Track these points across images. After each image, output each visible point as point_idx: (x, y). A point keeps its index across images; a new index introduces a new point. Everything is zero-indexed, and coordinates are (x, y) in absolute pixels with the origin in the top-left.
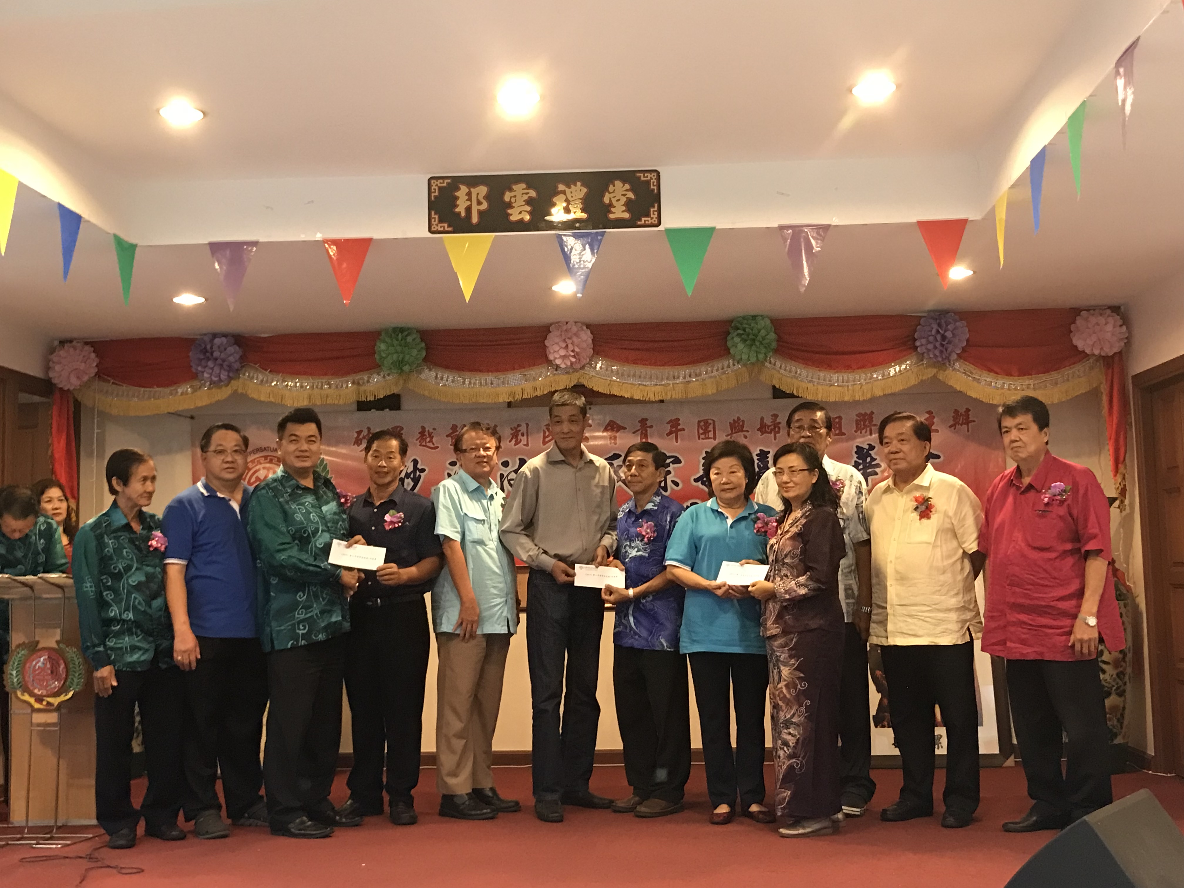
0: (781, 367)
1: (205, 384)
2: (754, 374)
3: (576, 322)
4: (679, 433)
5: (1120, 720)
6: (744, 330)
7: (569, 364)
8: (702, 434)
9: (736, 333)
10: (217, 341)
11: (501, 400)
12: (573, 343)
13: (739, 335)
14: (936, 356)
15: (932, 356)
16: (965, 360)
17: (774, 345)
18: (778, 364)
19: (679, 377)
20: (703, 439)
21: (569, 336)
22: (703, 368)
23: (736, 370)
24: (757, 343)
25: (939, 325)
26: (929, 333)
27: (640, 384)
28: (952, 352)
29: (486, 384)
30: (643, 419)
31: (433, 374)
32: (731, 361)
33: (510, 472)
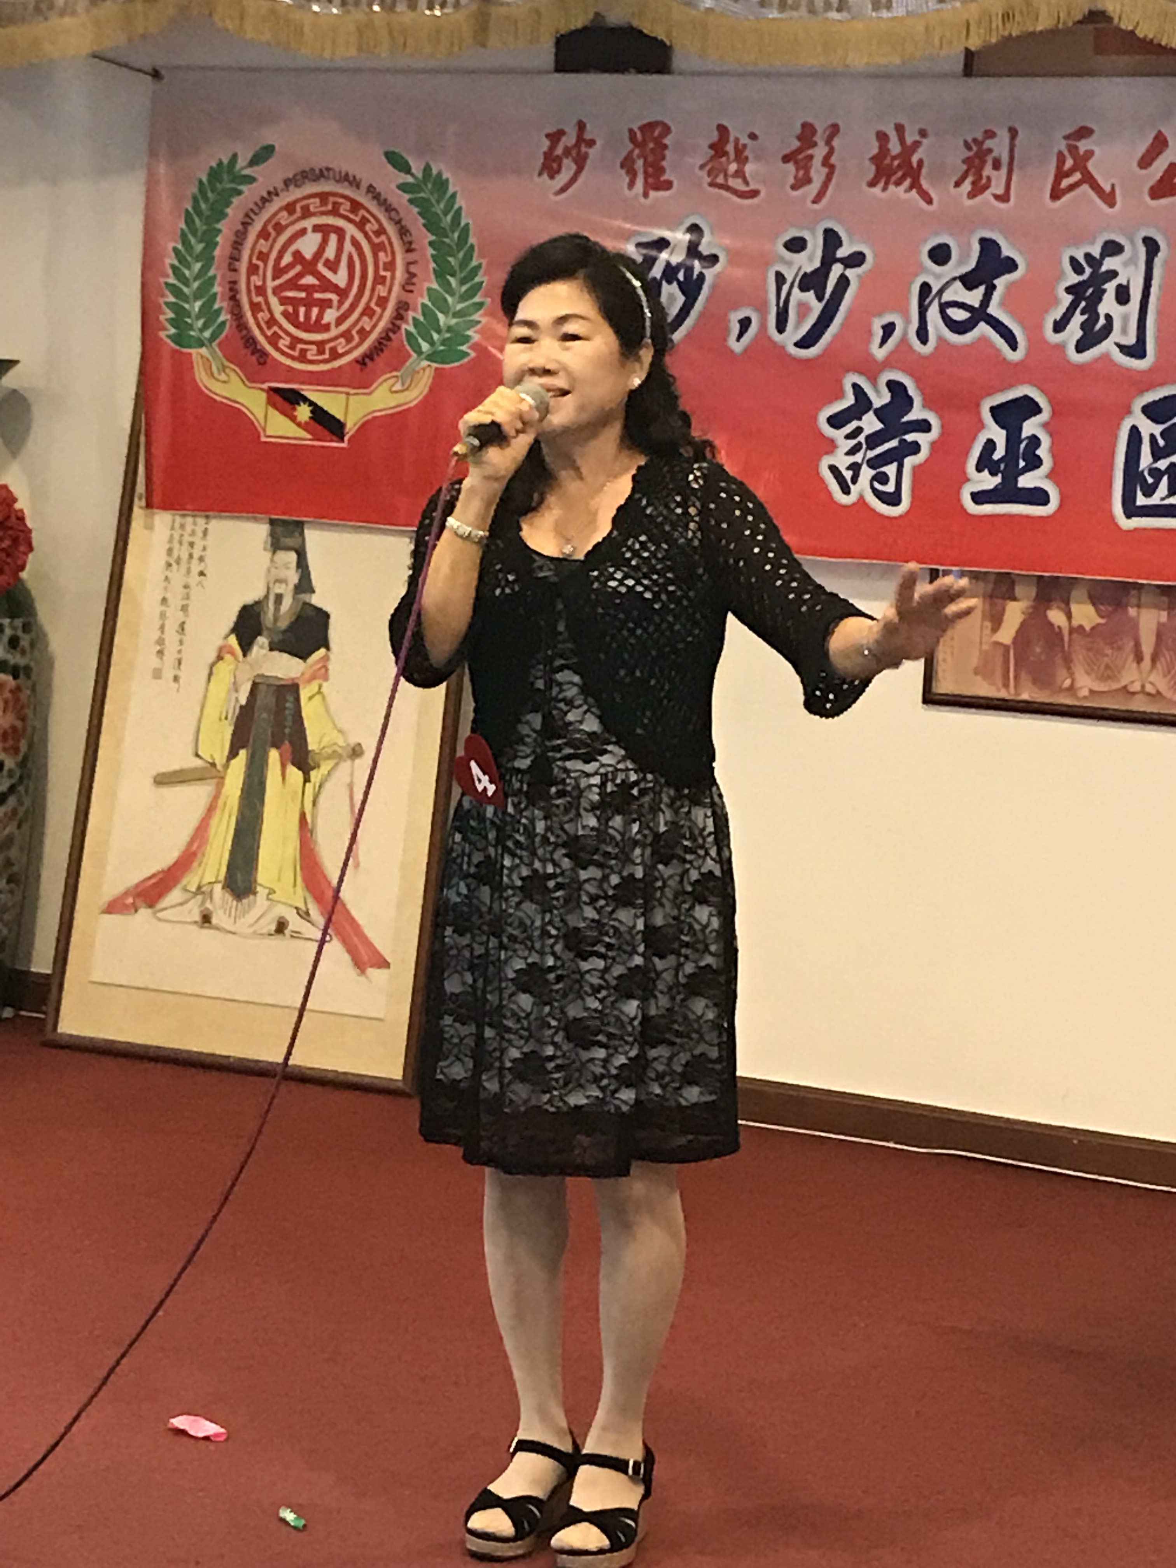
33: (954, 279)
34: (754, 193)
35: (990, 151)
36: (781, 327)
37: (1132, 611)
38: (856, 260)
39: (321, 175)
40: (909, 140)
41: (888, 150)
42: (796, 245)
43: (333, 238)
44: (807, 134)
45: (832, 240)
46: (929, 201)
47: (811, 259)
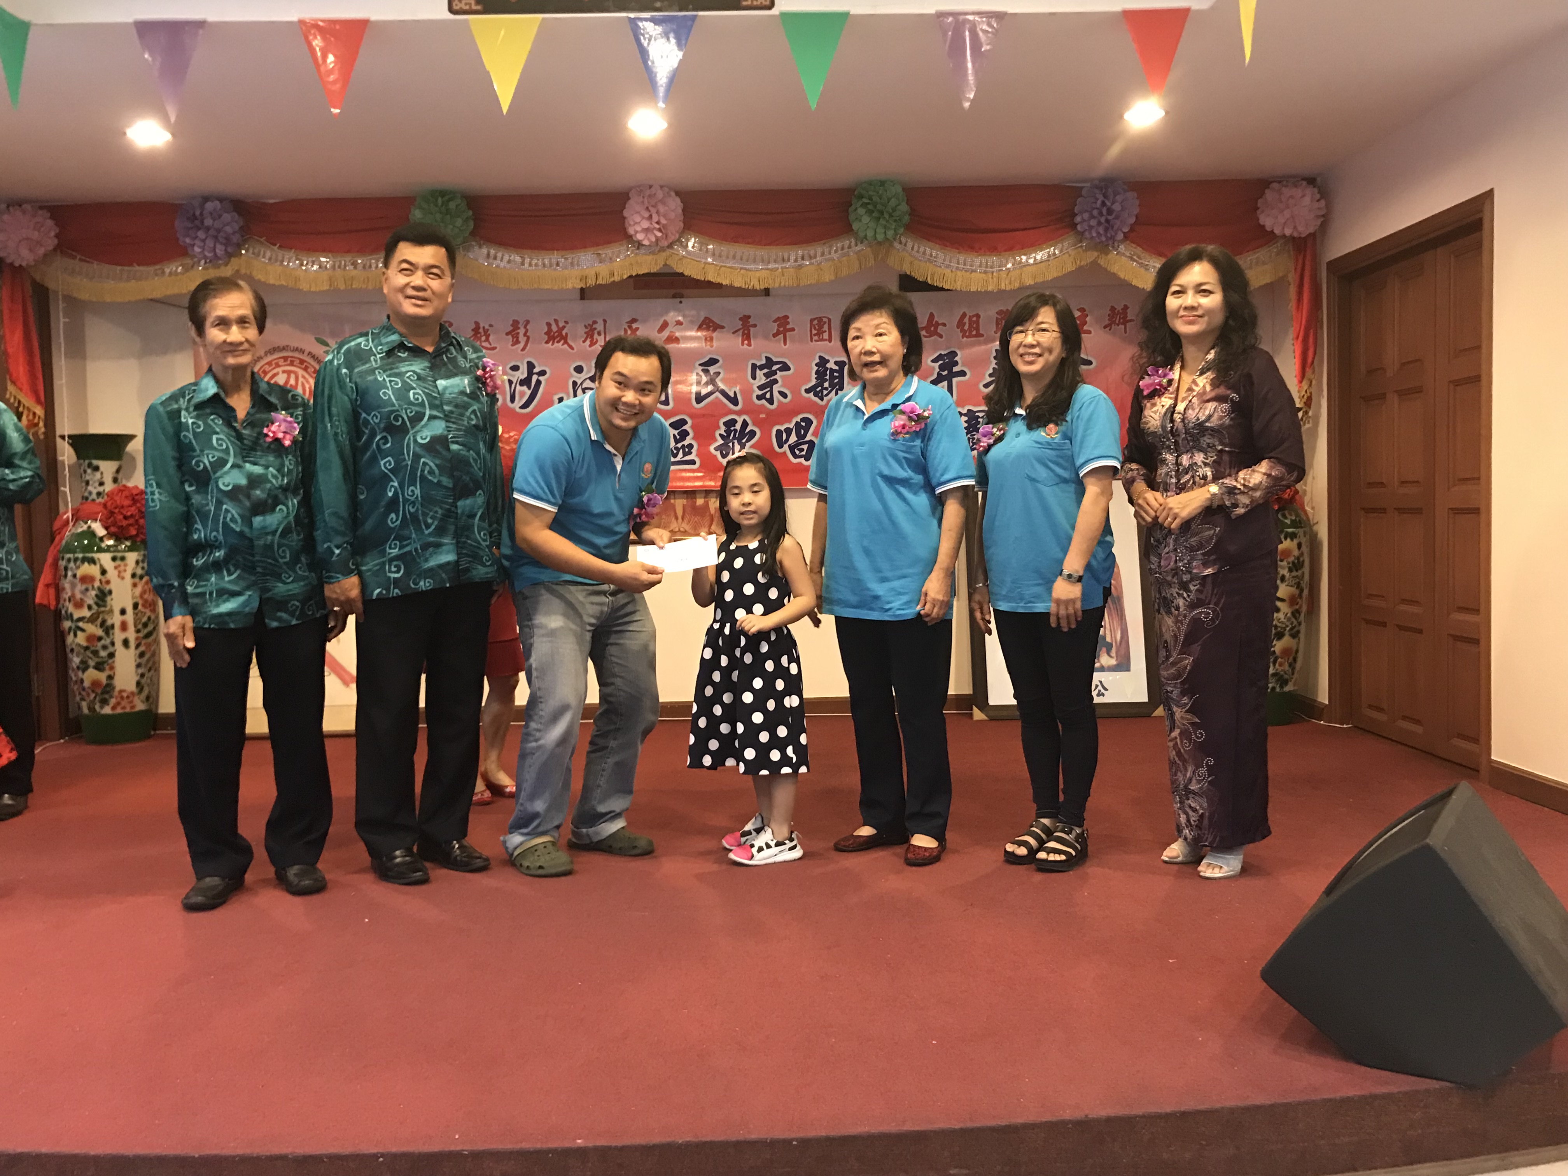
0: (913, 249)
1: (199, 262)
2: (880, 256)
3: (662, 187)
4: (788, 334)
5: (1292, 666)
6: (871, 199)
7: (654, 239)
8: (815, 335)
9: (860, 203)
10: (209, 206)
11: (570, 286)
12: (657, 212)
13: (864, 205)
14: (1098, 233)
15: (1094, 235)
16: (1133, 242)
17: (907, 218)
18: (910, 244)
19: (789, 260)
20: (816, 341)
21: (653, 202)
22: (818, 249)
23: (859, 251)
24: (886, 216)
25: (1105, 196)
26: (1094, 205)
27: (741, 269)
28: (1120, 229)
29: (551, 265)
30: (745, 316)
31: (484, 251)
32: (853, 240)
33: (585, 380)
34: (494, 348)
35: (595, 329)
36: (513, 400)
37: (672, 501)
38: (542, 373)
39: (284, 349)
40: (561, 324)
41: (551, 330)
42: (515, 368)
43: (293, 376)
44: (515, 324)
45: (531, 366)
46: (572, 348)
47: (522, 373)
